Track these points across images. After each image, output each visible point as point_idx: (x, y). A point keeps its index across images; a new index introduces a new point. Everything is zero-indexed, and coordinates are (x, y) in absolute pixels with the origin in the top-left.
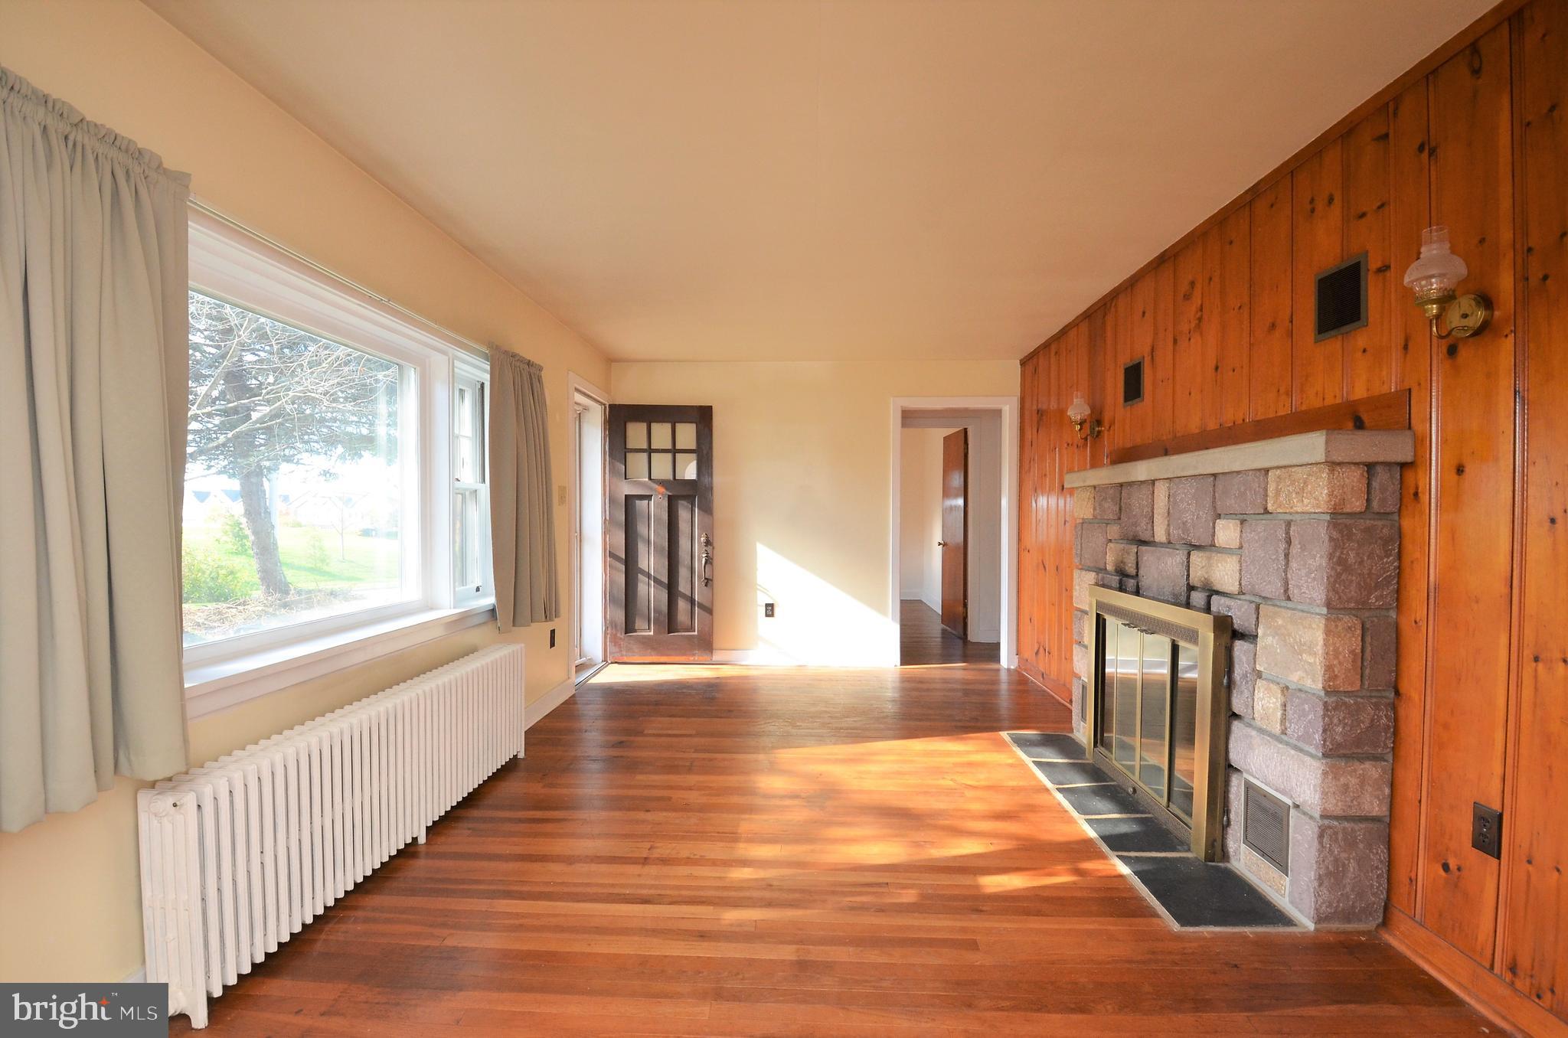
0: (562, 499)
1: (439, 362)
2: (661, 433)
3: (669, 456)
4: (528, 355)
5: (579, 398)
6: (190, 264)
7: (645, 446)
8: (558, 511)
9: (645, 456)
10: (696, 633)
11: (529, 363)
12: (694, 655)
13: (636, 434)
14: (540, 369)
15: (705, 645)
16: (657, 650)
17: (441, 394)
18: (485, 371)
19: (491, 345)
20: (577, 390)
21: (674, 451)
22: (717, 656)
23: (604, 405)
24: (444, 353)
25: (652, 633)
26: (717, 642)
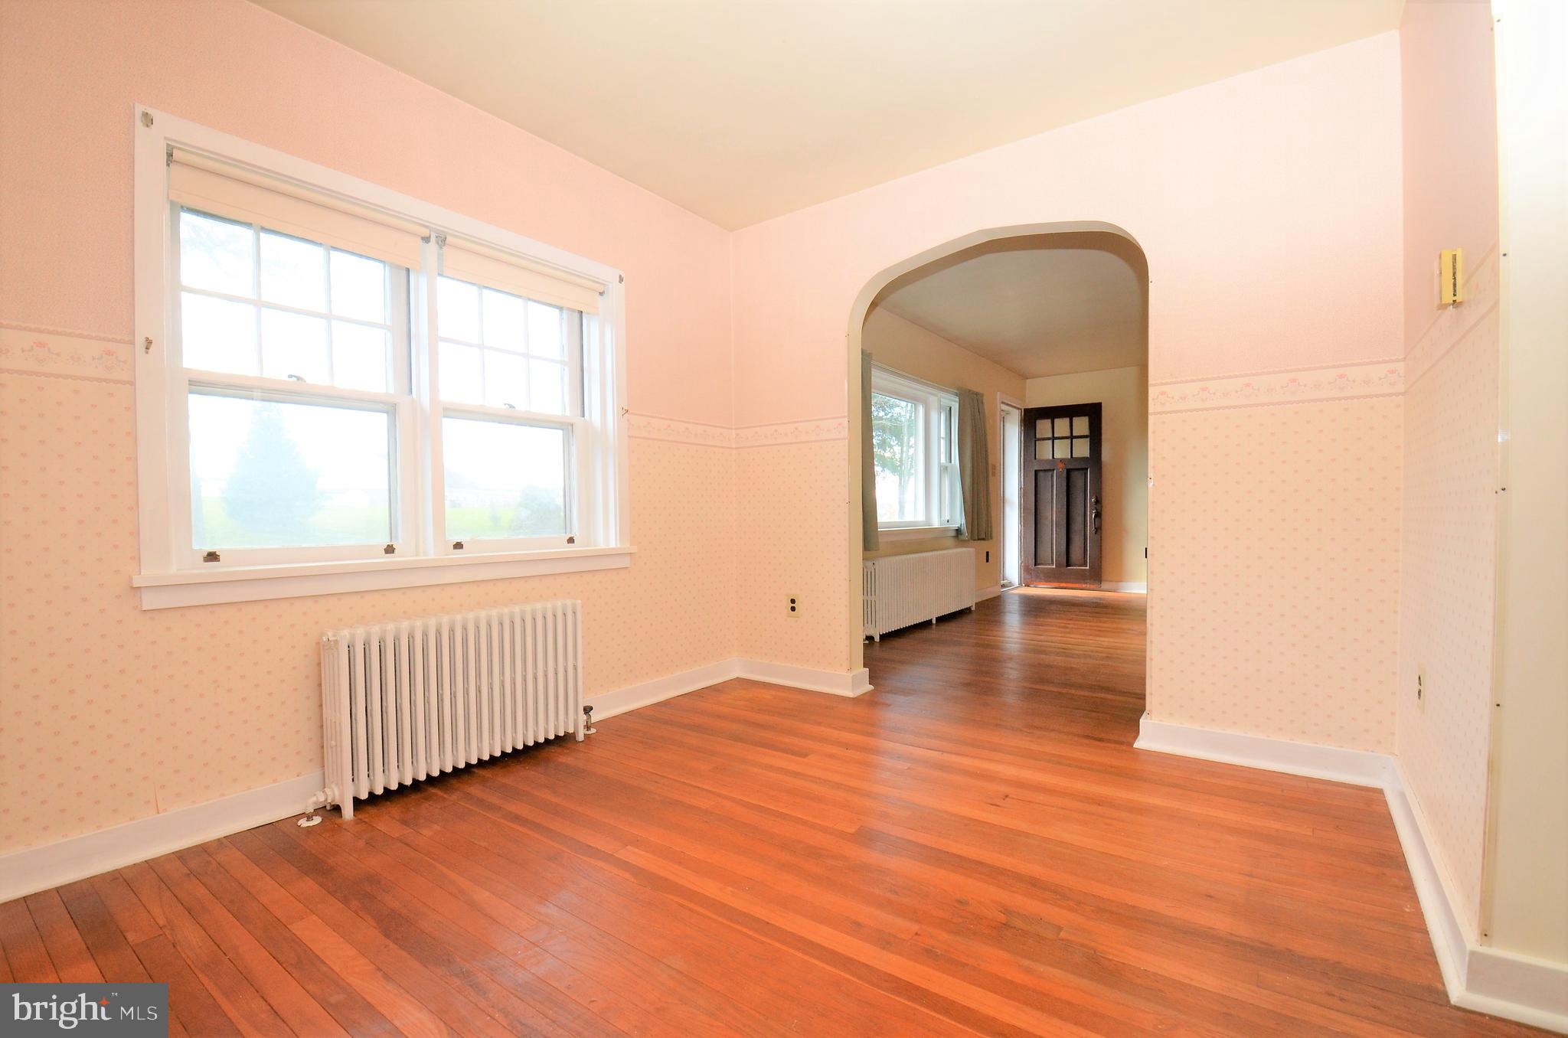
0: (994, 474)
1: (933, 400)
2: (1062, 426)
3: (1069, 441)
4: (975, 389)
5: (1004, 407)
6: (872, 383)
7: (1050, 436)
8: (991, 478)
9: (1050, 442)
10: (1088, 568)
11: (977, 394)
12: (1086, 583)
13: (1043, 427)
14: (982, 395)
15: (1096, 575)
16: (1055, 577)
17: (934, 416)
18: (955, 401)
19: (958, 389)
20: (1003, 403)
21: (1072, 437)
22: (1105, 585)
23: (1021, 409)
24: (936, 396)
25: (1054, 566)
26: (1106, 573)
